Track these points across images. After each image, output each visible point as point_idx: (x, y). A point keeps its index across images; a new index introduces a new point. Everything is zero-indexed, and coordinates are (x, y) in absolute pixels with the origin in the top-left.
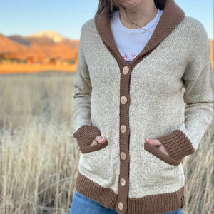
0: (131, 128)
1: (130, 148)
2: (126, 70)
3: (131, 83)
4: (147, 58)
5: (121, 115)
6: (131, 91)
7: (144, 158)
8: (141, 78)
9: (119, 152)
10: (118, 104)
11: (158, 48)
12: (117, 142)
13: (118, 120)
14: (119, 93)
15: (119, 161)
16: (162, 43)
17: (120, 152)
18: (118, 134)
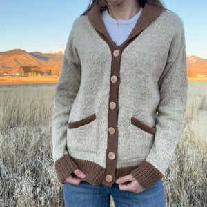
0: (120, 105)
1: (119, 124)
2: (116, 53)
3: (121, 63)
4: (134, 42)
5: (111, 92)
6: (121, 71)
7: (131, 131)
8: (130, 59)
9: (107, 127)
10: (109, 83)
11: (141, 34)
12: (106, 118)
13: (108, 97)
14: (110, 73)
15: (107, 136)
16: (145, 31)
17: (109, 127)
18: (107, 110)
